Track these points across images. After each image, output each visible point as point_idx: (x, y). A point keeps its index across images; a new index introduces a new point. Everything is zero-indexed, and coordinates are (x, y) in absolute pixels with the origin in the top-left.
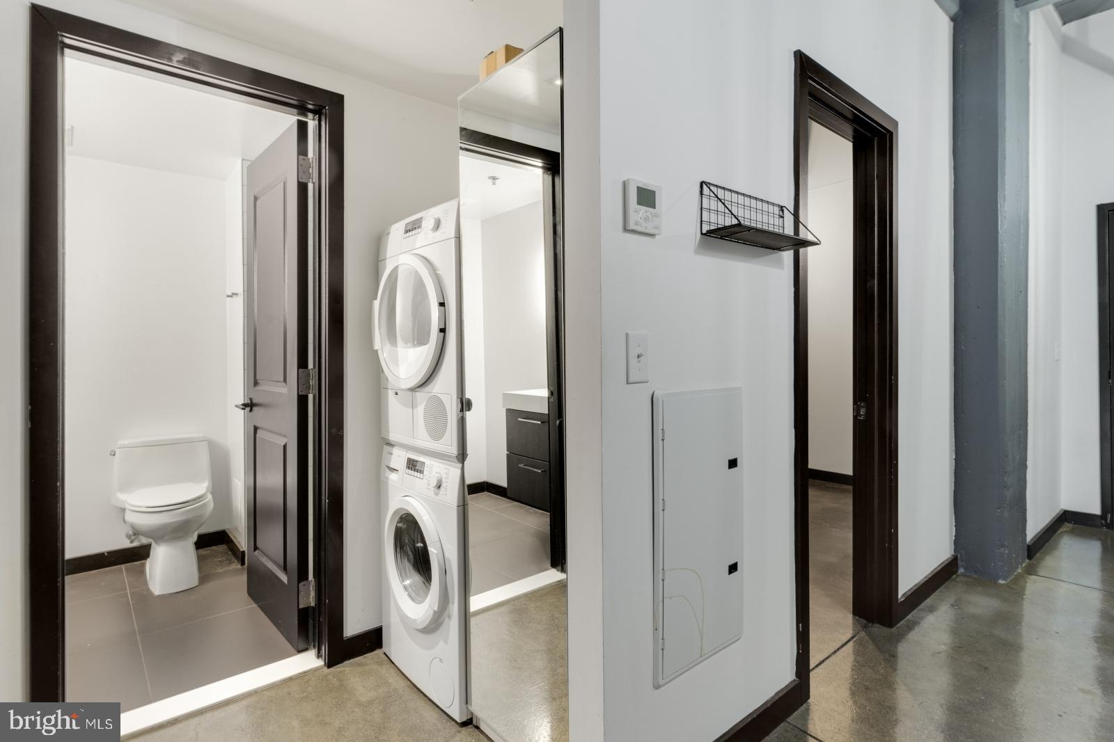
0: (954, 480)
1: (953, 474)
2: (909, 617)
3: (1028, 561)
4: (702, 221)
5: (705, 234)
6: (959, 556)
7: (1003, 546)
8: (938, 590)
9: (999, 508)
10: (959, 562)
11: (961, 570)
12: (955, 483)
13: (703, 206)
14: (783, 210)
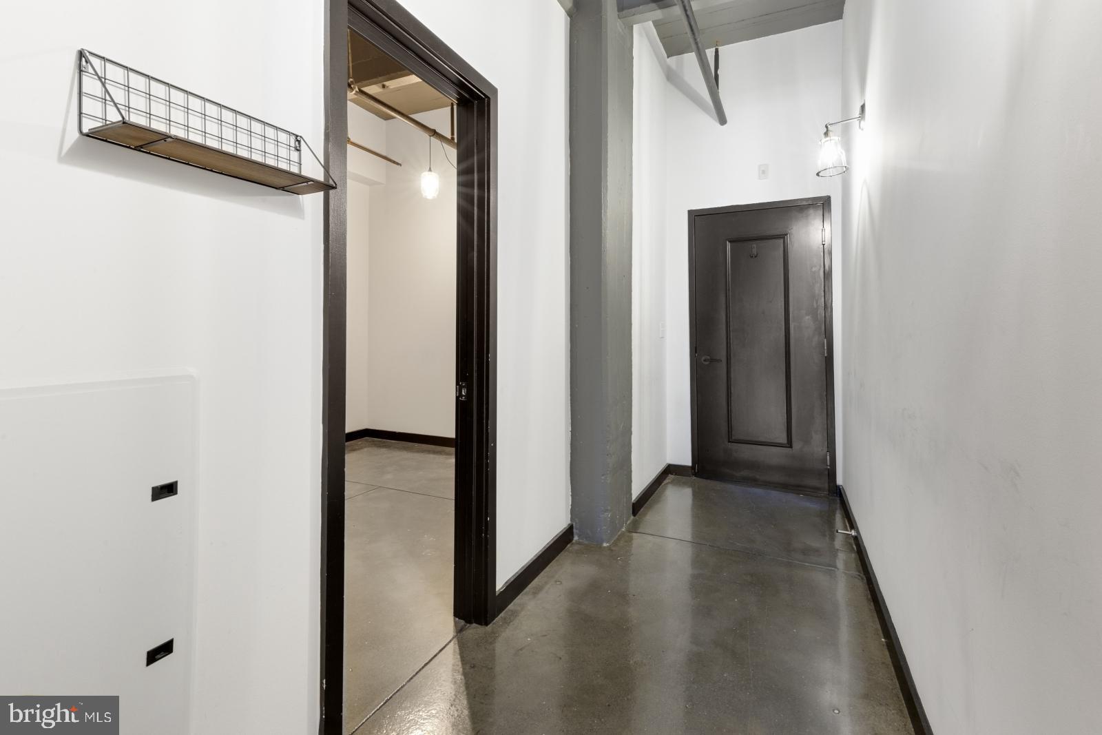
0: (570, 452)
1: (569, 446)
2: (511, 607)
3: (632, 517)
4: (80, 113)
5: (87, 135)
6: (574, 524)
7: (606, 511)
8: (549, 566)
9: (603, 475)
10: (575, 530)
11: (576, 538)
12: (571, 454)
13: (84, 90)
14: (299, 142)
